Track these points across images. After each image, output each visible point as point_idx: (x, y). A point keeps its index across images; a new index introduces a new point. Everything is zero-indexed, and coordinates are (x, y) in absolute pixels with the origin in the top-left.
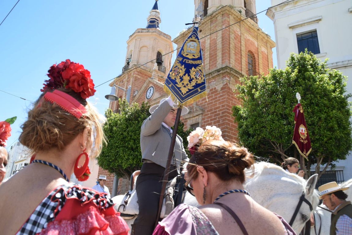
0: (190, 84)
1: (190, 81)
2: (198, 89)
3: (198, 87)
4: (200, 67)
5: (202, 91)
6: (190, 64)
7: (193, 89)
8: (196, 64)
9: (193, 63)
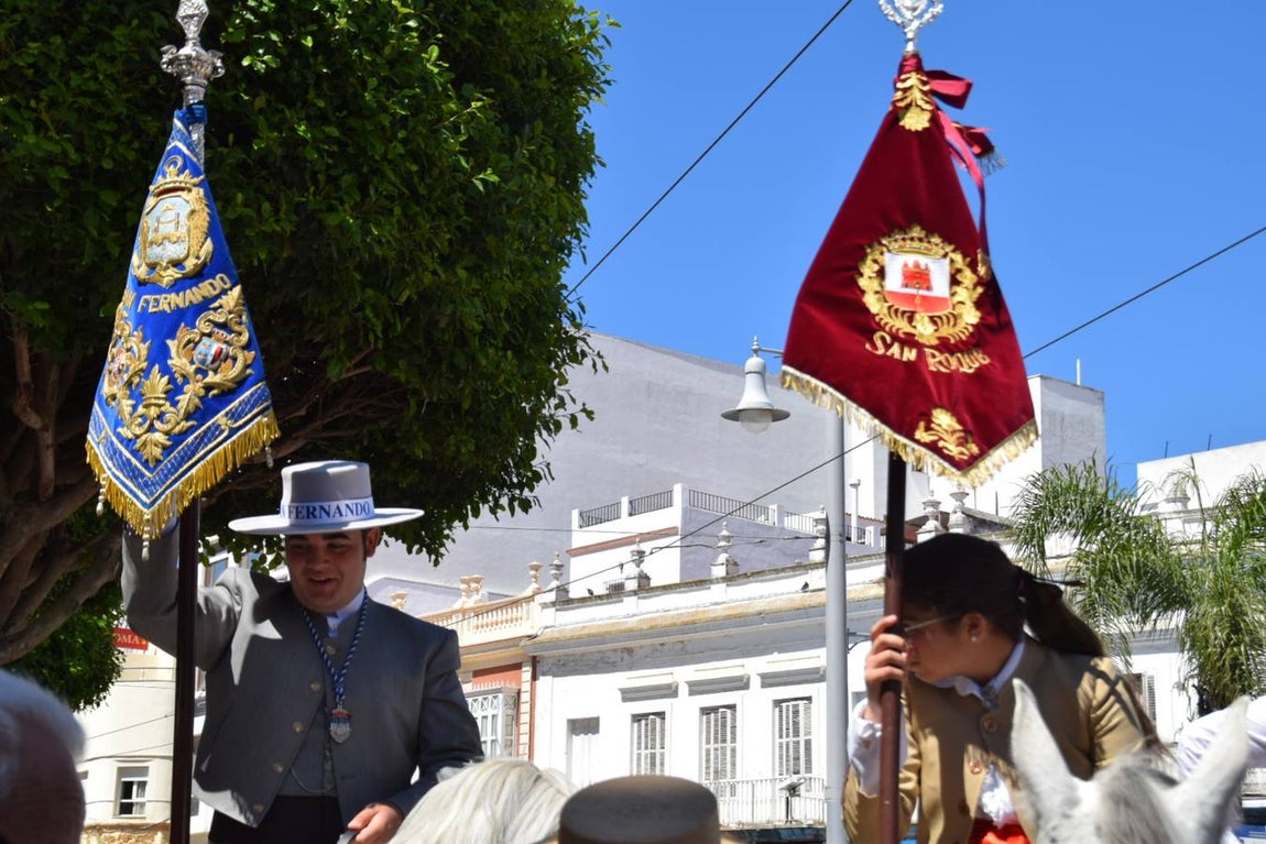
0: (172, 409)
1: (172, 394)
2: (220, 418)
3: (218, 412)
4: (215, 309)
5: (241, 422)
6: (164, 312)
7: (191, 430)
8: (195, 302)
9: (177, 306)
